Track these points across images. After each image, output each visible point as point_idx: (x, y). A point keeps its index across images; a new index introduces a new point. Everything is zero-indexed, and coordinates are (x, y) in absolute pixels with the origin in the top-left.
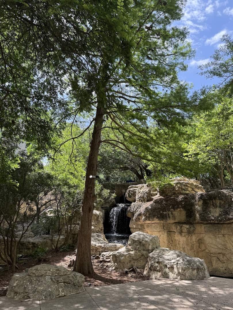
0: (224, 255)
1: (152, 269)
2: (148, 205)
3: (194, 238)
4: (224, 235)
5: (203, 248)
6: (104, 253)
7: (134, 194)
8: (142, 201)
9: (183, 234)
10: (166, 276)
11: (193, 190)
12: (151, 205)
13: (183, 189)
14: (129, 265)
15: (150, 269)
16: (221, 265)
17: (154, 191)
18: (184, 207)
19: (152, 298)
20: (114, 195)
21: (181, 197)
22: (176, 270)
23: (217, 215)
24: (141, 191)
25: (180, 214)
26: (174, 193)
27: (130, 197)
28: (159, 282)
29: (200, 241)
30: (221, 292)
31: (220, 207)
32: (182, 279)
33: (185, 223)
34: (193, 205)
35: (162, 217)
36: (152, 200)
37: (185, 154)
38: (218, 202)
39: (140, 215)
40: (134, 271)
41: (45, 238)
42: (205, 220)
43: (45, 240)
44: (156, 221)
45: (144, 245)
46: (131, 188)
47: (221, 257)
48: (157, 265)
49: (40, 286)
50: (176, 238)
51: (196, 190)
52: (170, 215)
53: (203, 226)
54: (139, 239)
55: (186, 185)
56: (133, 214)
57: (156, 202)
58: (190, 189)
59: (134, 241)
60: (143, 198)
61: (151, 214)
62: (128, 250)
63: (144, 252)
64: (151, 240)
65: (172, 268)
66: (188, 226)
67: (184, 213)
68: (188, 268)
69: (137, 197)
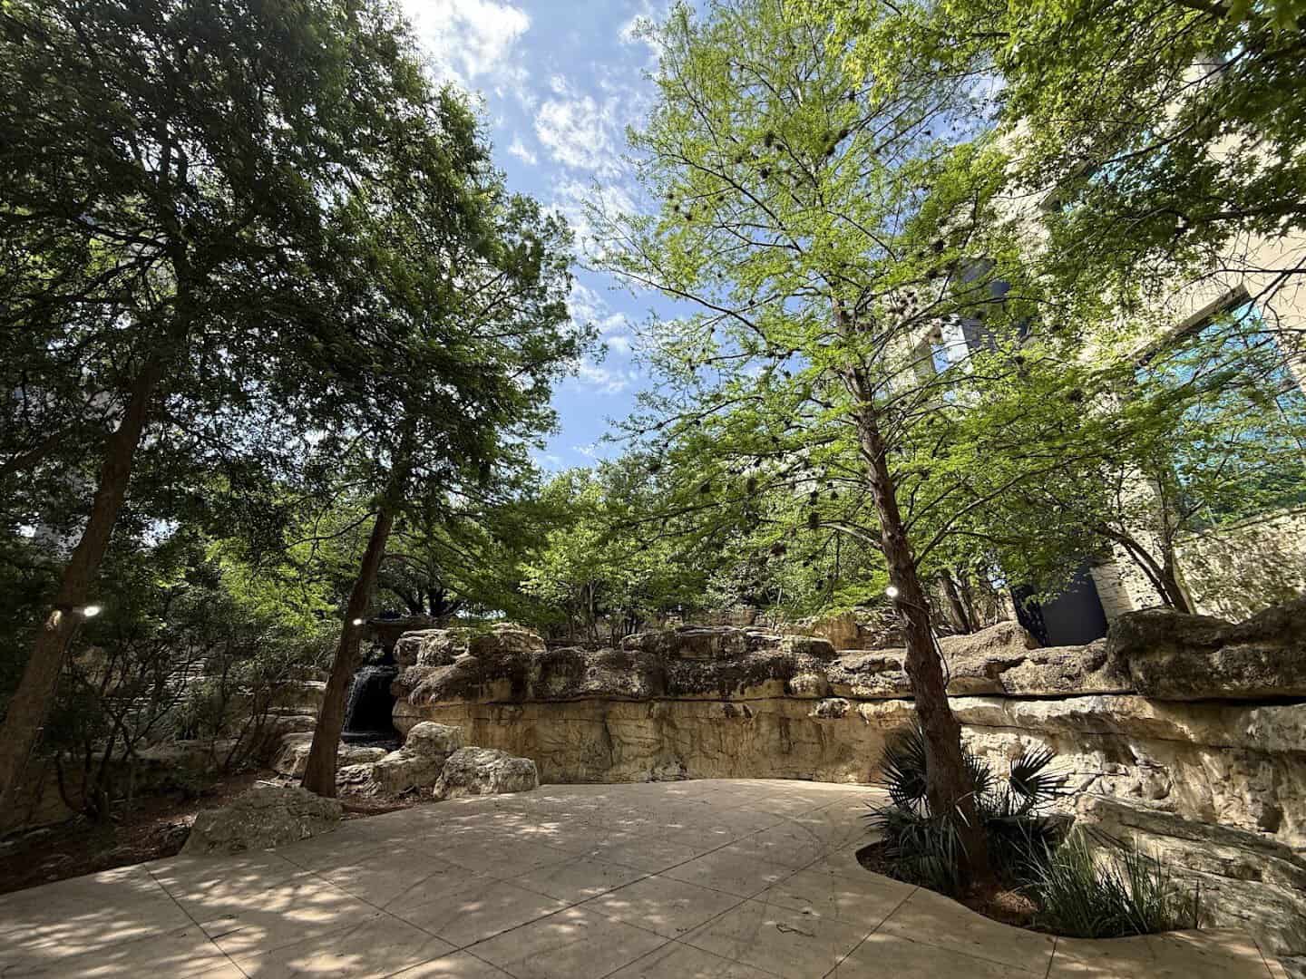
0: (562, 752)
1: (451, 784)
2: (447, 671)
3: (520, 728)
4: (566, 721)
5: (531, 744)
6: (347, 768)
7: (415, 648)
8: (430, 663)
9: (503, 722)
10: (475, 791)
11: (528, 646)
12: (453, 672)
13: (511, 644)
14: (405, 784)
15: (448, 784)
16: (555, 770)
17: (459, 646)
18: (510, 676)
19: (464, 819)
20: (379, 652)
21: (509, 658)
22: (492, 779)
23: (561, 688)
24: (432, 644)
25: (500, 689)
26: (497, 652)
27: (404, 653)
28: (467, 801)
29: (530, 732)
30: (558, 800)
31: (566, 675)
32: (500, 793)
33: (506, 703)
34: (524, 672)
35: (470, 694)
36: (453, 661)
37: (522, 583)
38: (564, 668)
39: (427, 691)
40: (415, 791)
41: (186, 748)
42: (542, 697)
43: (188, 753)
44: (458, 701)
45: (437, 745)
46: (407, 637)
47: (558, 757)
48: (460, 775)
49: (266, 824)
50: (489, 730)
51: (533, 646)
52: (486, 691)
53: (537, 707)
54: (431, 734)
55: (518, 637)
56: (408, 689)
57: (463, 667)
58: (523, 644)
59: (419, 739)
60: (435, 657)
61: (448, 689)
62: (405, 757)
63: (437, 757)
64: (452, 736)
65: (487, 776)
66: (512, 709)
67: (508, 685)
68: (512, 774)
69: (419, 656)
